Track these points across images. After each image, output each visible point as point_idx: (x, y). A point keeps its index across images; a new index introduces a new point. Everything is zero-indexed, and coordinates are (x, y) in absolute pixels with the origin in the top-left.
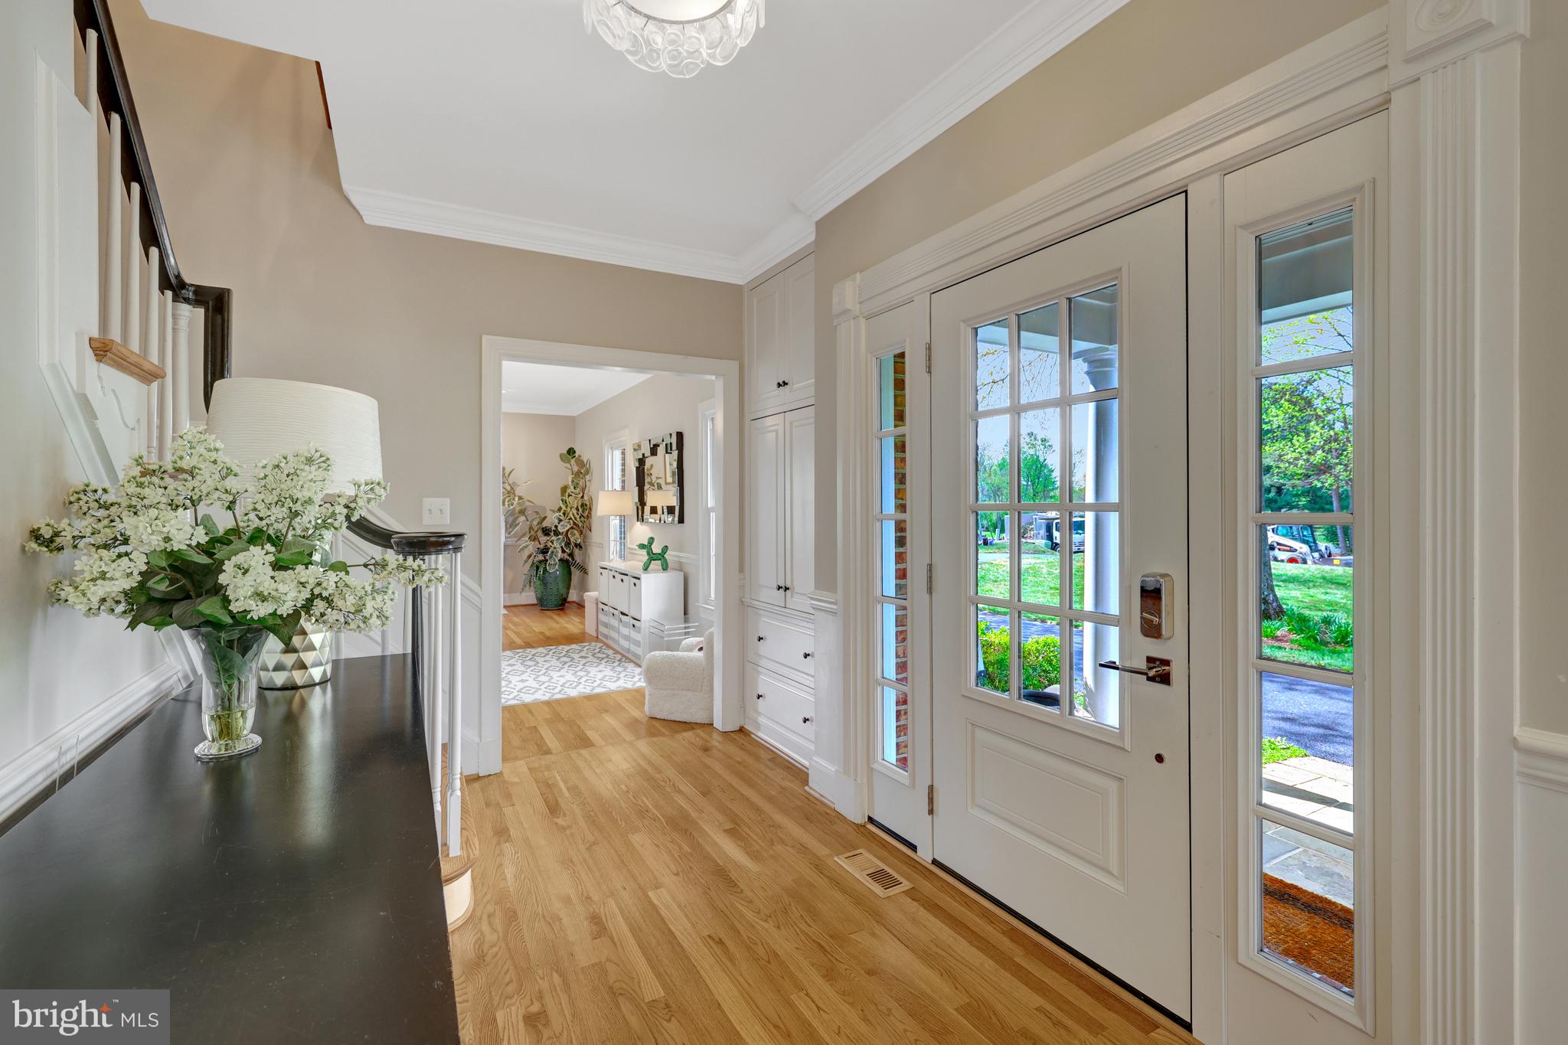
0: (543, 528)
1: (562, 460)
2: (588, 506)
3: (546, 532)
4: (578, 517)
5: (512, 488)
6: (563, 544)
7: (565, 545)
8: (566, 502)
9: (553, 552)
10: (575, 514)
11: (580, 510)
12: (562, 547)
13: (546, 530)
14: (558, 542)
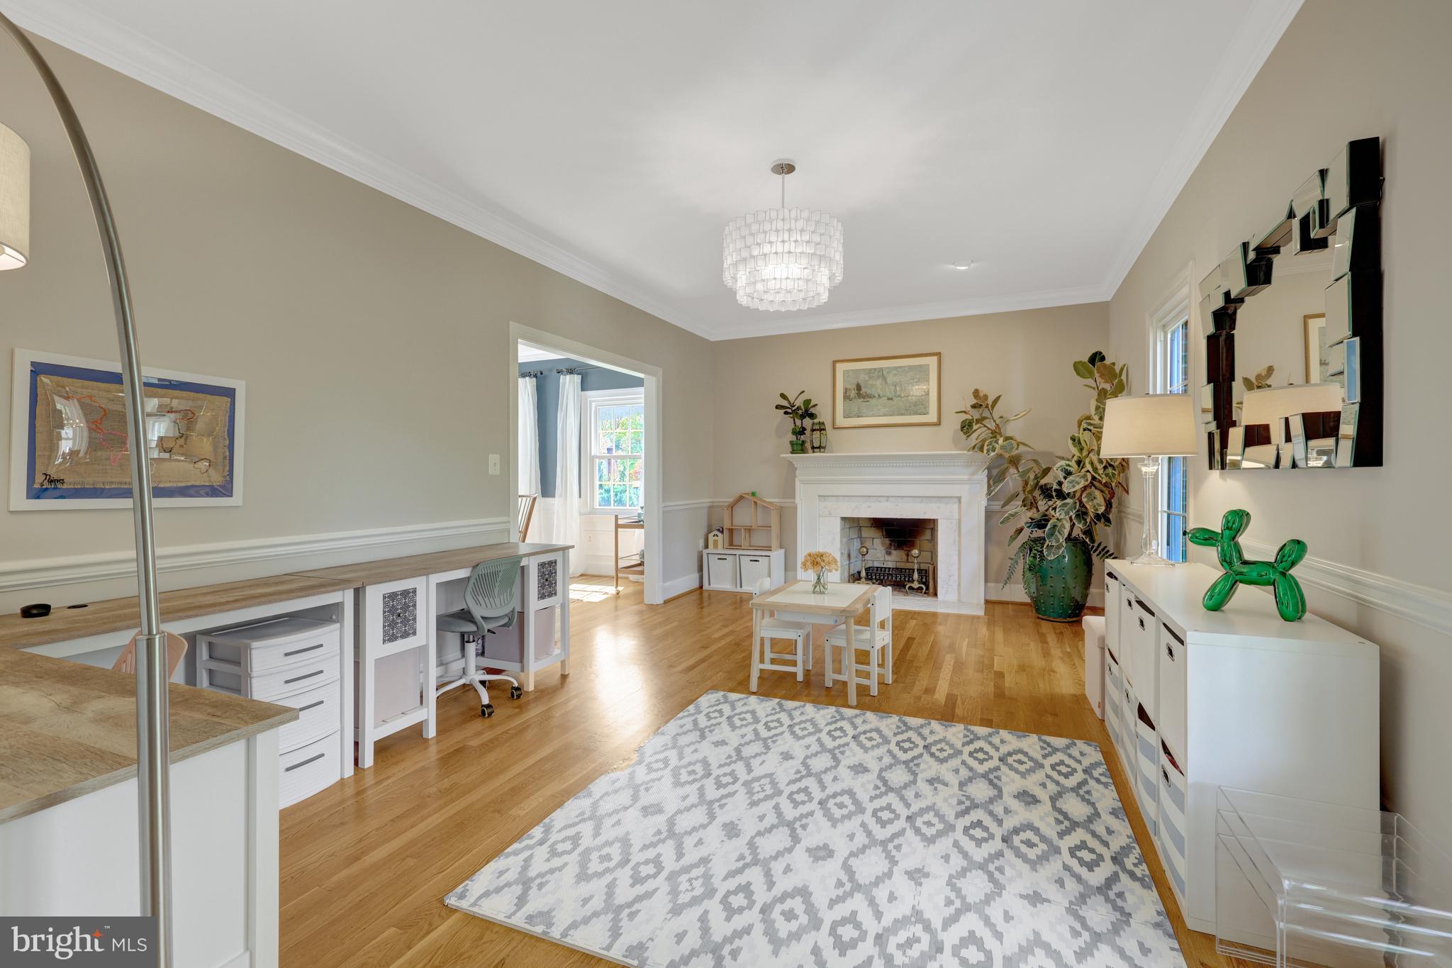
0: (1042, 486)
1: (1078, 373)
3: (1046, 492)
4: (1100, 467)
5: (997, 424)
6: (1072, 514)
7: (1078, 516)
8: (1080, 443)
9: (1055, 526)
12: (1071, 519)
13: (1047, 489)
14: (1063, 510)
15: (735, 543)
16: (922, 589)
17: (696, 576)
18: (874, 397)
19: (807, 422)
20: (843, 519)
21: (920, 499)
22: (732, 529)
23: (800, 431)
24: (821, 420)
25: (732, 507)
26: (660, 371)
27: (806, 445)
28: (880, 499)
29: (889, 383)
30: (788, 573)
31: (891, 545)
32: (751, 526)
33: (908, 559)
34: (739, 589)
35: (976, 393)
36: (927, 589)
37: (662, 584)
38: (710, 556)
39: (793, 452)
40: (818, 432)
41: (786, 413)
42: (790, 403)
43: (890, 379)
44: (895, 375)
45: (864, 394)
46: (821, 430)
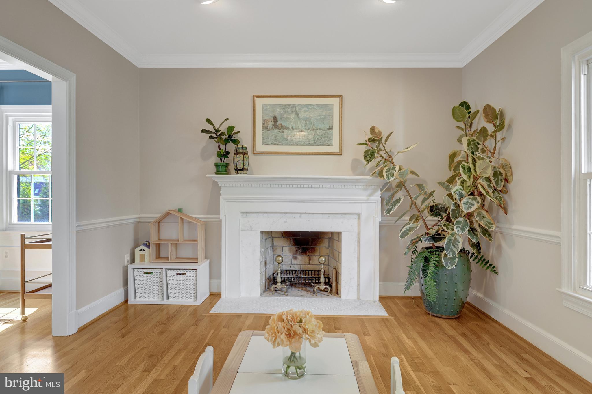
2: (504, 175)
4: (489, 192)
5: (390, 156)
10: (486, 187)
11: (493, 182)
12: (464, 234)
14: (459, 227)
15: (162, 255)
16: (327, 289)
17: (121, 290)
18: (288, 128)
19: (231, 147)
20: (262, 232)
21: (328, 215)
22: (159, 244)
23: (224, 155)
24: (244, 145)
25: (159, 222)
26: (73, 78)
27: (229, 167)
28: (293, 215)
29: (300, 117)
30: (212, 280)
31: (297, 251)
32: (178, 240)
33: (310, 263)
34: (165, 302)
35: (373, 130)
36: (331, 291)
37: (75, 310)
38: (136, 271)
39: (218, 173)
40: (242, 156)
41: (211, 137)
42: (215, 128)
43: (302, 115)
44: (306, 111)
45: (280, 126)
46: (244, 154)
